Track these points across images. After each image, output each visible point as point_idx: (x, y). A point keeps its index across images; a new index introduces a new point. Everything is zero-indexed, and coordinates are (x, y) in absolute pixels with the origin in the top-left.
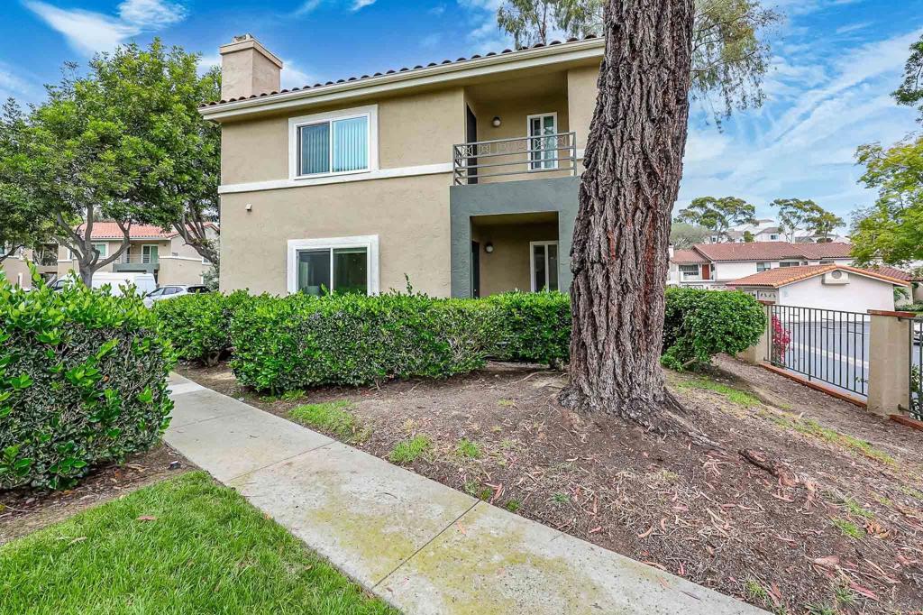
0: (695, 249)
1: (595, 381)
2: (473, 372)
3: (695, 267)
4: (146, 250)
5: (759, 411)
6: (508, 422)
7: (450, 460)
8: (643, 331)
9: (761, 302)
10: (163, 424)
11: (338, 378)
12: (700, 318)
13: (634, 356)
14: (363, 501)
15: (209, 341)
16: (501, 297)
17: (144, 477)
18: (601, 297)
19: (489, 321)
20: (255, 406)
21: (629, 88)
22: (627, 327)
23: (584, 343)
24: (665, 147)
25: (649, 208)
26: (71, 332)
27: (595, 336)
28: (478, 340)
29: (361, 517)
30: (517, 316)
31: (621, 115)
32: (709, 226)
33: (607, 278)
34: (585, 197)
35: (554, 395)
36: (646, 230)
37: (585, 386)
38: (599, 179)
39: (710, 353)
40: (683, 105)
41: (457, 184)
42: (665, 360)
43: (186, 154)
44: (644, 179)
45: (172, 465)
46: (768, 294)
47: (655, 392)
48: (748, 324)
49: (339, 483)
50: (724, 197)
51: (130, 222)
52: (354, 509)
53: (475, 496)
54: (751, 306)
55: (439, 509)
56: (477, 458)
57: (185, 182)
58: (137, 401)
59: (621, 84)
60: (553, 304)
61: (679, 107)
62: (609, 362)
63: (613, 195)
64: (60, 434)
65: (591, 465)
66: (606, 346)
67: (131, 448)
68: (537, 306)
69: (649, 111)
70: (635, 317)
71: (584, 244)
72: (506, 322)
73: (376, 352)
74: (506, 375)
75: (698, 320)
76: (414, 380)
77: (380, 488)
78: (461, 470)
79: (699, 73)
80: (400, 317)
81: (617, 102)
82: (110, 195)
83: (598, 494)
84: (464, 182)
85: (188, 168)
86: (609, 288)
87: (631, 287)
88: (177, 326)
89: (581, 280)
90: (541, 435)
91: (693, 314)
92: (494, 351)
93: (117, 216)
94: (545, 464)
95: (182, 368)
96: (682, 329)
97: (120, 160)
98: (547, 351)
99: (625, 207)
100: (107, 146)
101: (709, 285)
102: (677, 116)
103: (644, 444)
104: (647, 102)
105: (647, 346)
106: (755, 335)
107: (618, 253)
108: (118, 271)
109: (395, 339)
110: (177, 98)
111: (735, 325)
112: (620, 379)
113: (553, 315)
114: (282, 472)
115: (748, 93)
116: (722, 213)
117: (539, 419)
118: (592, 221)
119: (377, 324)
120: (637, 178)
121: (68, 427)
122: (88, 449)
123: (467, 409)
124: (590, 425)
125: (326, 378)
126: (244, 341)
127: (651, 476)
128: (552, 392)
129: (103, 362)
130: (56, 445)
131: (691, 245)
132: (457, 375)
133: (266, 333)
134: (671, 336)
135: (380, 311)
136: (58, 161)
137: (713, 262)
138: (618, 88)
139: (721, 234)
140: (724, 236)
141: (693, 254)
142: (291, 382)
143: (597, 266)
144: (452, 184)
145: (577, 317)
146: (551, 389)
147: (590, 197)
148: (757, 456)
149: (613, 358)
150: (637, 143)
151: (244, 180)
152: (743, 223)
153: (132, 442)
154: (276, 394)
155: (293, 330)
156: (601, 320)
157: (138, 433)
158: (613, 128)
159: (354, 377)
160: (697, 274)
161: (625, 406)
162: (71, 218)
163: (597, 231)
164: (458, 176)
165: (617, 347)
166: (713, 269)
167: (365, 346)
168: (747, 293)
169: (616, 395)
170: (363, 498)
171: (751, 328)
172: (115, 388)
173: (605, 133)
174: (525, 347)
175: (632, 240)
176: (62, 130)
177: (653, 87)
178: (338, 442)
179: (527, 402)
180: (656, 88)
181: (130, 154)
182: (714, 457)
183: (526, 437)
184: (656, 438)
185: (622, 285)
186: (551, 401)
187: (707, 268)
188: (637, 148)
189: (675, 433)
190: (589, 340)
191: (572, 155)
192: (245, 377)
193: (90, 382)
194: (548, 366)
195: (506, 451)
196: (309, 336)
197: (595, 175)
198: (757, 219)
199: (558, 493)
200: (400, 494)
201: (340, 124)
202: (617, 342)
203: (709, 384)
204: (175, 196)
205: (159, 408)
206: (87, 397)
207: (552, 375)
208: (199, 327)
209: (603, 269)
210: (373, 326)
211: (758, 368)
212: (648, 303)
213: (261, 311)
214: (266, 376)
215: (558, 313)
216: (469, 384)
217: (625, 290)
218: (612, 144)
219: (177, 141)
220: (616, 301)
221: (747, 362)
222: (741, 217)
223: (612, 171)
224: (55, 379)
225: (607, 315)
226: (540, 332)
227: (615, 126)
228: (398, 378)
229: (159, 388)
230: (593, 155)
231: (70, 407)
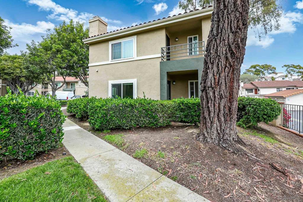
0: (252, 83)
1: (209, 132)
2: (167, 126)
3: (252, 90)
4: (72, 84)
5: (278, 146)
6: (177, 145)
7: (154, 158)
8: (228, 113)
9: (279, 103)
10: (60, 140)
11: (121, 126)
12: (253, 108)
13: (225, 123)
14: (121, 172)
15: (83, 113)
16: (176, 100)
17: (54, 157)
18: (212, 100)
19: (172, 108)
20: (94, 134)
21: (223, 20)
22: (222, 112)
23: (205, 118)
24: (238, 42)
25: (231, 66)
26: (30, 110)
27: (209, 115)
28: (168, 115)
29: (119, 178)
30: (182, 107)
31: (220, 31)
32: (257, 75)
33: (214, 93)
34: (206, 63)
35: (194, 136)
36: (230, 75)
37: (206, 133)
38: (211, 56)
39: (257, 122)
40: (245, 26)
41: (162, 61)
42: (239, 124)
43: (81, 55)
44: (229, 55)
45: (63, 154)
46: (281, 100)
47: (233, 137)
48: (273, 111)
49: (115, 164)
50: (263, 64)
51: (66, 76)
52: (117, 175)
53: (161, 173)
54: (274, 104)
55: (147, 177)
56: (163, 158)
57: (81, 64)
58: (52, 133)
59: (220, 19)
60: (195, 102)
61: (244, 27)
62: (215, 125)
63: (217, 62)
64: (26, 143)
65: (206, 164)
66: (214, 119)
67: (50, 147)
68: (189, 103)
69: (231, 29)
70: (225, 108)
71: (206, 80)
72: (178, 109)
73: (133, 118)
74: (178, 127)
75: (252, 109)
76: (146, 128)
77: (128, 167)
78: (157, 162)
79: (253, 19)
80: (141, 106)
81: (218, 26)
82: (60, 68)
83: (208, 177)
84: (165, 60)
85: (82, 59)
86: (215, 97)
87: (224, 97)
88: (75, 108)
89: (204, 93)
90: (188, 151)
91: (250, 107)
92: (174, 118)
93: (62, 74)
94: (188, 162)
95: (76, 121)
96: (246, 113)
97: (62, 57)
98: (193, 119)
99: (221, 66)
100: (59, 53)
101: (257, 96)
102: (243, 30)
103: (228, 157)
104: (230, 25)
105: (230, 119)
106: (276, 115)
107: (218, 84)
108: (64, 91)
109: (139, 114)
110: (78, 37)
111: (268, 112)
112: (219, 131)
113: (195, 107)
114: (97, 159)
115: (273, 25)
116: (262, 70)
117: (188, 145)
118: (209, 71)
119: (133, 109)
120: (226, 55)
121: (29, 140)
122: (35, 148)
123: (162, 139)
124: (207, 148)
125: (116, 126)
126: (92, 113)
127: (230, 171)
128: (194, 135)
129: (41, 120)
130: (25, 146)
131: (250, 82)
132: (161, 127)
133: (98, 111)
134: (241, 115)
135: (134, 104)
136: (45, 58)
137: (259, 88)
138: (219, 21)
139: (262, 78)
140: (263, 79)
141: (251, 85)
142: (105, 127)
143: (210, 89)
144: (161, 61)
145: (203, 107)
146: (194, 133)
147: (208, 63)
148: (277, 166)
149: (216, 124)
150: (226, 42)
151: (96, 62)
152: (271, 73)
153: (50, 146)
154: (101, 131)
155: (106, 110)
156: (212, 109)
157: (52, 143)
158: (217, 36)
159: (126, 126)
160: (253, 92)
161: (221, 142)
162: (50, 75)
163: (210, 76)
164: (162, 58)
165: (218, 119)
166: (259, 90)
167: (129, 116)
168: (273, 99)
169: (218, 137)
170: (121, 171)
171: (274, 113)
172: (44, 128)
173: (214, 38)
174: (185, 117)
175: (224, 79)
176: (47, 49)
177: (233, 19)
178: (117, 149)
179: (184, 138)
180: (234, 20)
181: (65, 55)
182: (258, 165)
183: (182, 151)
184: (233, 155)
185: (220, 96)
186: (193, 138)
187: (257, 90)
188: (226, 43)
189: (241, 154)
190: (207, 117)
191: (203, 49)
192: (92, 125)
193: (35, 126)
194: (194, 124)
195: (174, 157)
196: (111, 112)
197: (209, 55)
198: (277, 72)
199: (193, 175)
200: (134, 170)
201: (125, 42)
202: (218, 117)
203: (257, 134)
204: (78, 68)
205: (59, 135)
206: (35, 131)
207: (195, 128)
208: (80, 108)
209: (213, 89)
210: (132, 109)
211: (277, 128)
212: (230, 103)
213: (97, 103)
214: (98, 125)
215: (197, 106)
216: (165, 130)
217: (221, 98)
218: (216, 42)
219: (78, 51)
220: (218, 102)
221: (272, 125)
222: (270, 72)
223: (216, 53)
224: (25, 125)
225: (214, 107)
226: (190, 112)
227: (217, 35)
228: (140, 127)
229: (59, 128)
230: (209, 47)
231: (30, 134)
